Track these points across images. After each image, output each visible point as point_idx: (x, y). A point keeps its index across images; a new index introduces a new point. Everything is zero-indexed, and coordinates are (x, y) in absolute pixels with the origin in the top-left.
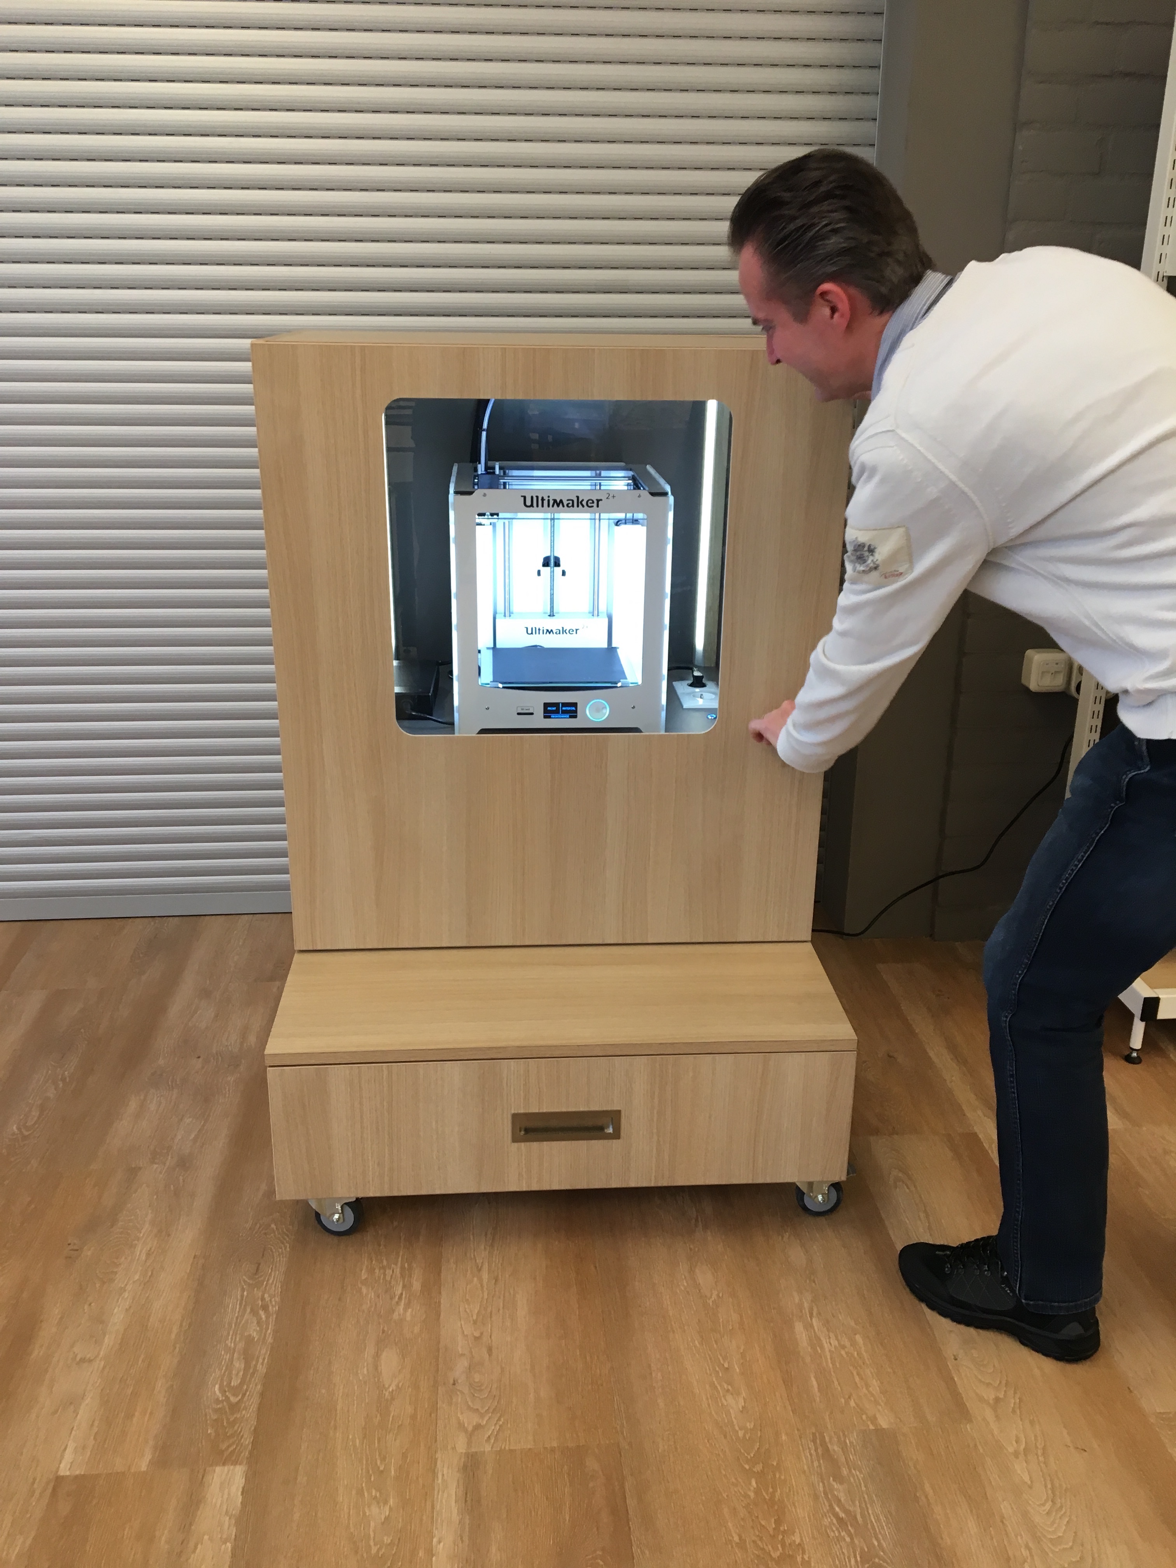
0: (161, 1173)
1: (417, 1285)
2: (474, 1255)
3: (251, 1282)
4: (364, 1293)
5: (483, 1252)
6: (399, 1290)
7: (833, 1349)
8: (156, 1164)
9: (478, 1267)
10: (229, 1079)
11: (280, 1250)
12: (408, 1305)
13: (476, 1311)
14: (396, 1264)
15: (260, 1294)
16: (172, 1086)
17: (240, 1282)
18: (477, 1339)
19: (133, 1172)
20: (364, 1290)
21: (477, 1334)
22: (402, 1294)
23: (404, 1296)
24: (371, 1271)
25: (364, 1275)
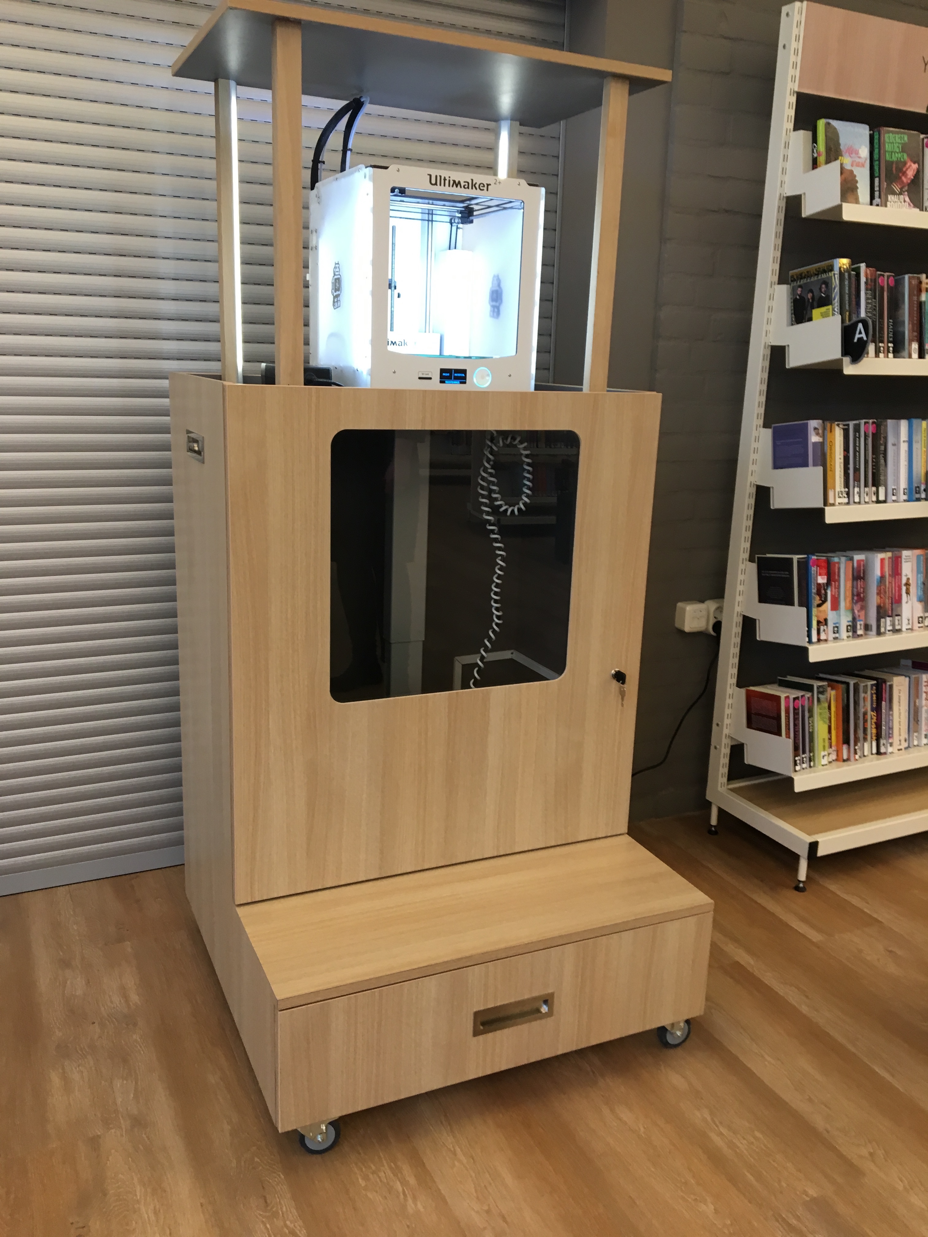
0: (122, 1135)
1: (412, 1181)
2: (443, 1143)
3: (267, 1214)
4: (372, 1198)
5: (448, 1138)
6: (399, 1186)
7: (746, 1147)
8: (112, 1129)
9: (451, 1151)
10: (134, 1037)
11: (276, 1179)
12: (415, 1199)
13: (474, 1190)
14: (383, 1166)
15: (282, 1223)
16: (84, 1054)
17: (257, 1217)
18: (488, 1212)
19: (94, 1142)
20: (370, 1195)
21: (486, 1208)
22: (403, 1190)
23: (407, 1192)
24: (366, 1178)
25: (362, 1183)
